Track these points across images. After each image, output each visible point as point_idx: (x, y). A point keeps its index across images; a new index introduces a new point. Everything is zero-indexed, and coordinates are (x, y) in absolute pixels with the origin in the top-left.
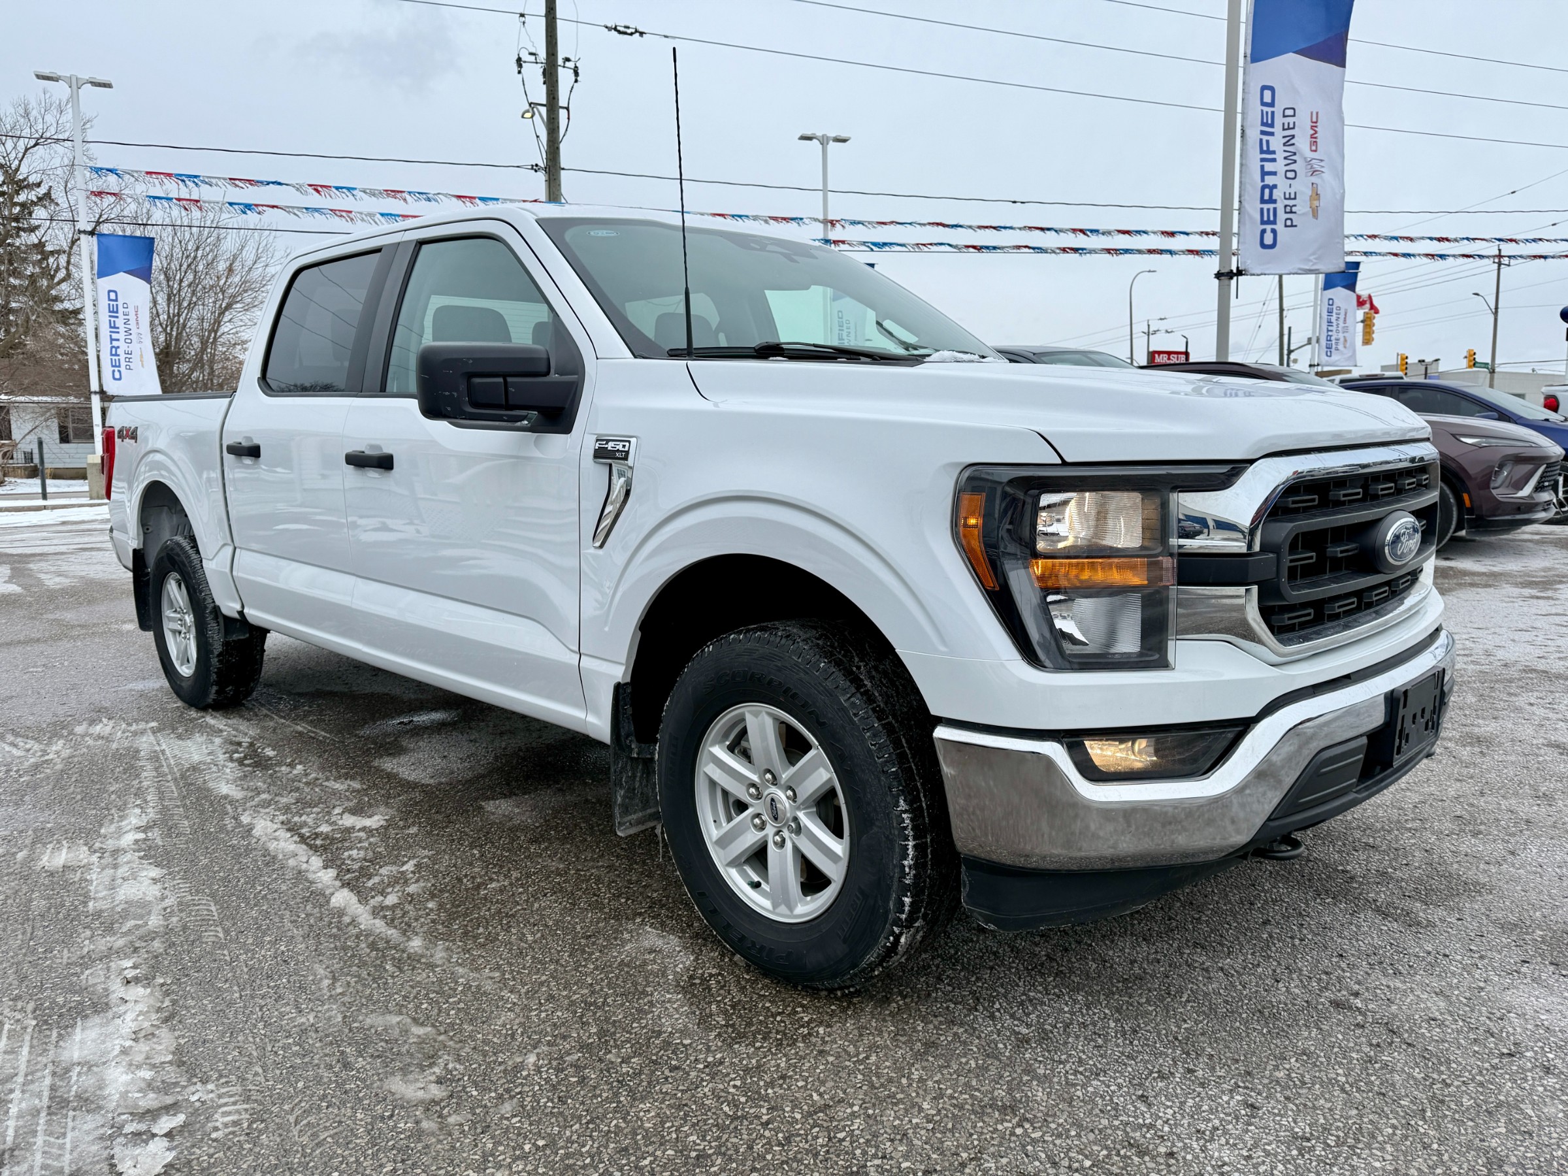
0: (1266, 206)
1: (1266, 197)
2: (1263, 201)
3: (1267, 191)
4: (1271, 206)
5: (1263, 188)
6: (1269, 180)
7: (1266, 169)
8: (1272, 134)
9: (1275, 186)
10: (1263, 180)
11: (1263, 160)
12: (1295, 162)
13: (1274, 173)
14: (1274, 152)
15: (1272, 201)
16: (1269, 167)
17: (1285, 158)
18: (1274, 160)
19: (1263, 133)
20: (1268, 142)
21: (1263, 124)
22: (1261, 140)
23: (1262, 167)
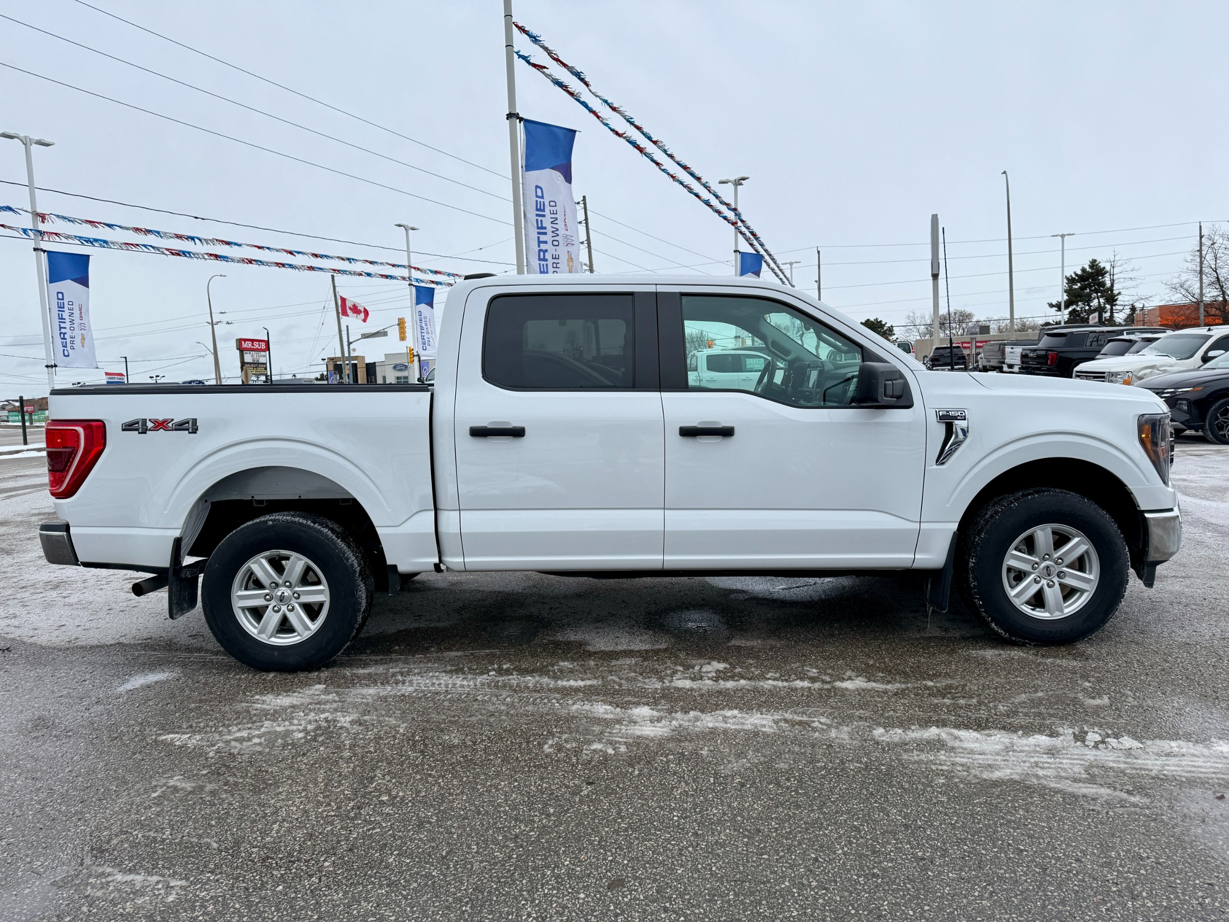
0: (542, 263)
1: (542, 257)
2: (540, 259)
3: (542, 253)
4: (545, 263)
5: (540, 251)
6: (543, 246)
7: (541, 240)
8: (544, 216)
9: (546, 251)
10: (539, 246)
11: (539, 233)
12: (558, 235)
13: (546, 242)
14: (545, 228)
15: (545, 260)
16: (543, 238)
17: (553, 232)
18: (545, 234)
19: (537, 215)
20: (541, 221)
21: (537, 210)
22: (537, 220)
23: (539, 238)
